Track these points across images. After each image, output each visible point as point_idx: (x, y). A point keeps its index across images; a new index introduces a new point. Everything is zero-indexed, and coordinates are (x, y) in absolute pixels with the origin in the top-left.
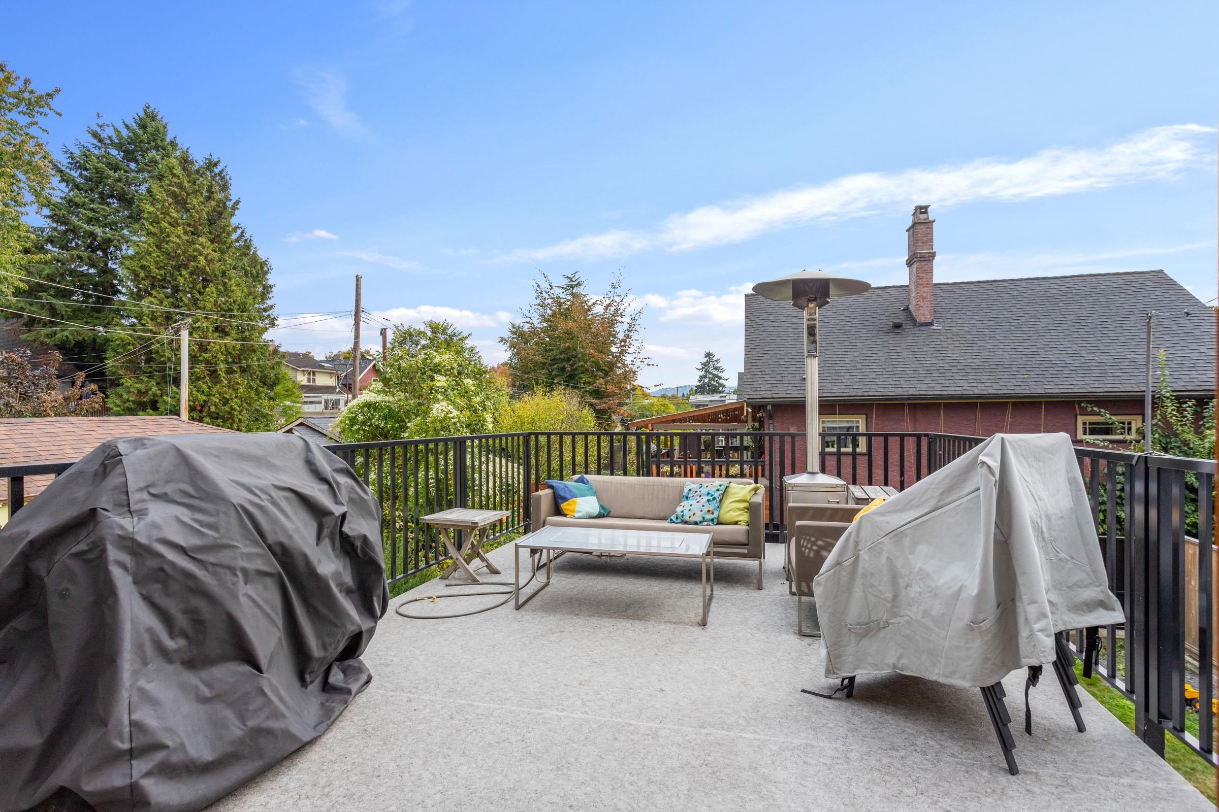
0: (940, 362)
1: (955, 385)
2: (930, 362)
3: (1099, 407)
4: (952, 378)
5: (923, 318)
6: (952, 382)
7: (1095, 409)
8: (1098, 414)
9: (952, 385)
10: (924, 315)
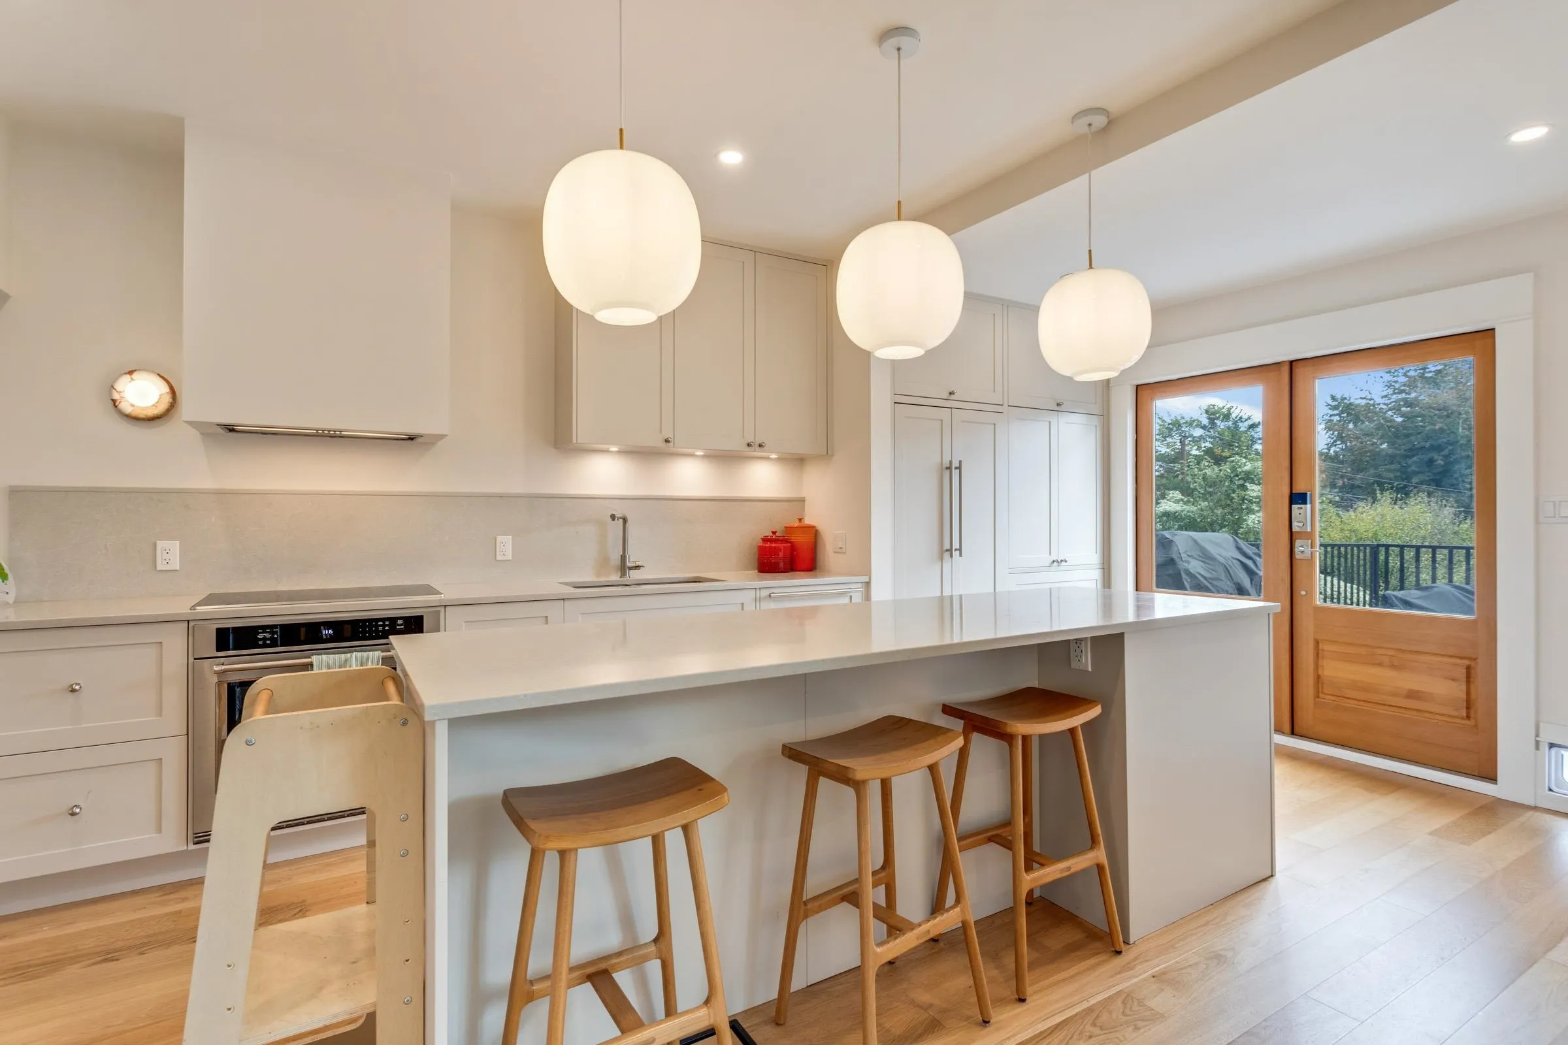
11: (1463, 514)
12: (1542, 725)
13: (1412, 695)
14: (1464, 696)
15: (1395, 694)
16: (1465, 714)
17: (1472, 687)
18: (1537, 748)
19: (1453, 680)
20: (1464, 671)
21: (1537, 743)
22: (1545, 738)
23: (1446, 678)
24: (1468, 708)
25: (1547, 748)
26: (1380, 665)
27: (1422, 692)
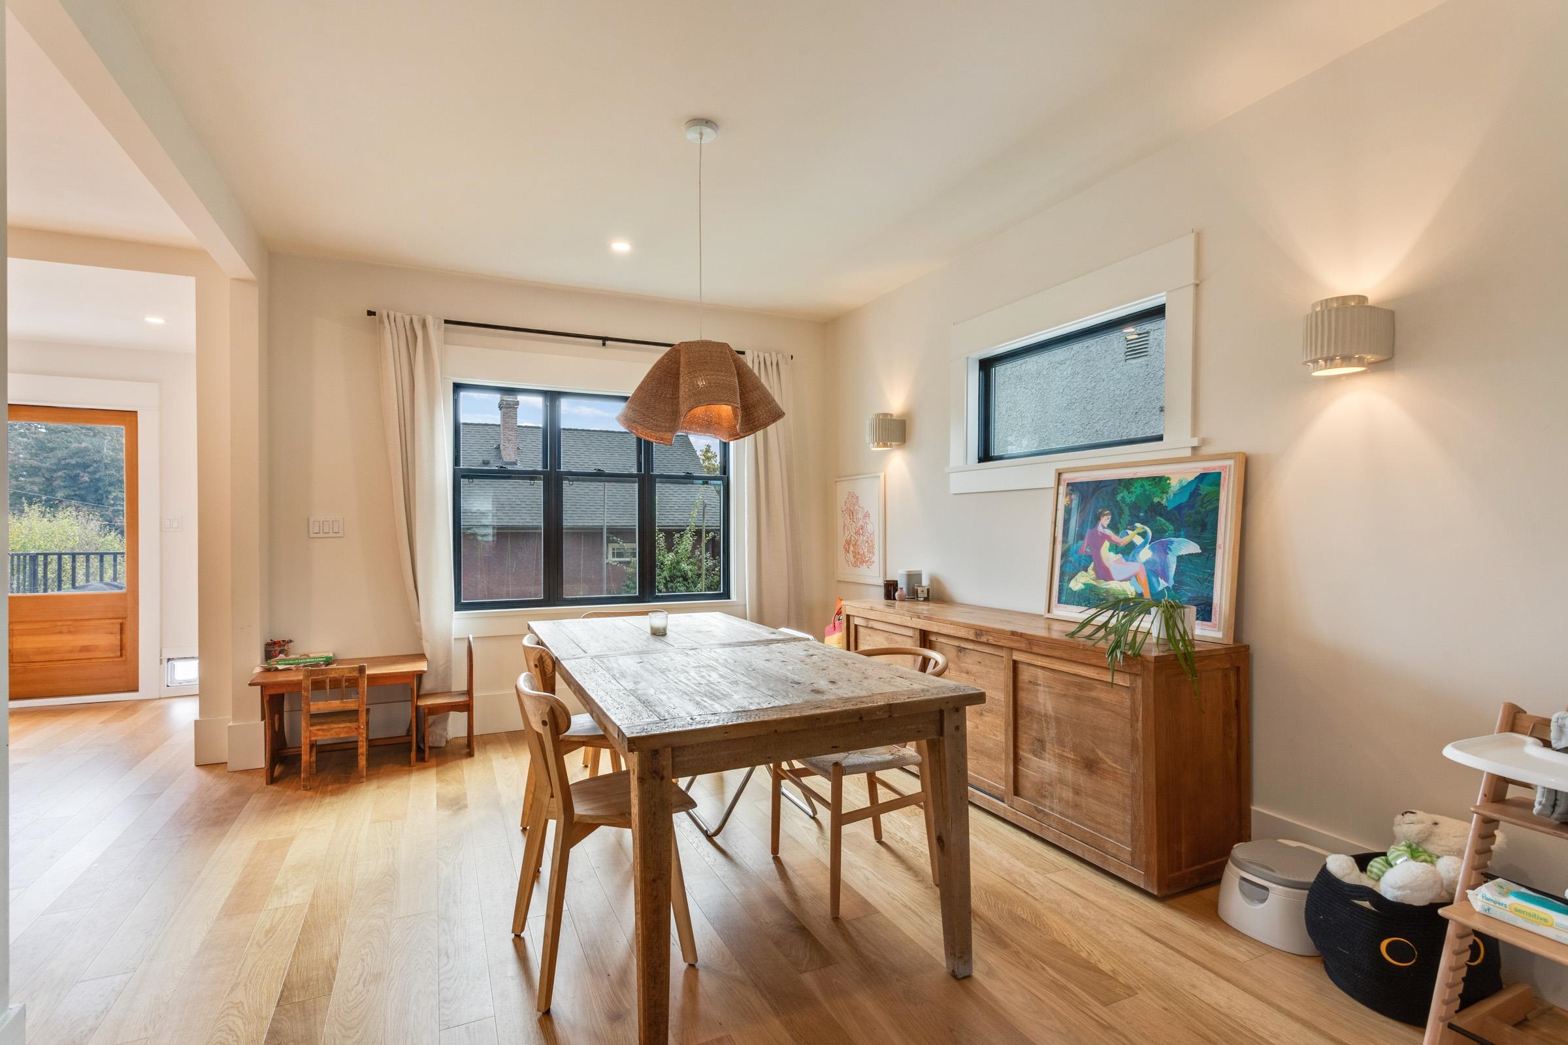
0: (514, 497)
1: (520, 518)
2: (506, 497)
3: (617, 537)
4: (520, 512)
5: (508, 458)
6: (519, 515)
7: (614, 538)
8: (616, 542)
9: (517, 518)
10: (509, 455)
11: (108, 527)
12: (163, 649)
13: (85, 649)
14: (119, 643)
15: (72, 651)
16: (119, 654)
17: (124, 636)
18: (161, 664)
19: (111, 633)
20: (119, 627)
21: (161, 660)
22: (166, 656)
23: (106, 633)
24: (121, 650)
25: (166, 661)
26: (61, 633)
27: (90, 646)
